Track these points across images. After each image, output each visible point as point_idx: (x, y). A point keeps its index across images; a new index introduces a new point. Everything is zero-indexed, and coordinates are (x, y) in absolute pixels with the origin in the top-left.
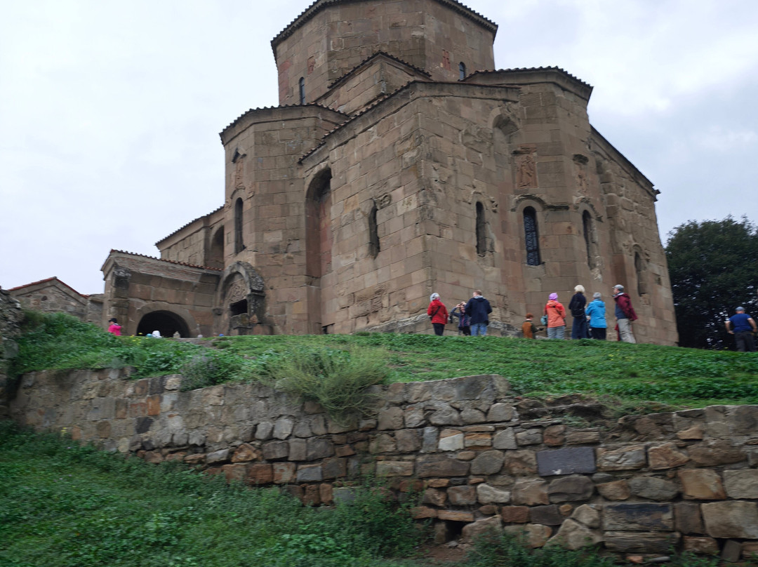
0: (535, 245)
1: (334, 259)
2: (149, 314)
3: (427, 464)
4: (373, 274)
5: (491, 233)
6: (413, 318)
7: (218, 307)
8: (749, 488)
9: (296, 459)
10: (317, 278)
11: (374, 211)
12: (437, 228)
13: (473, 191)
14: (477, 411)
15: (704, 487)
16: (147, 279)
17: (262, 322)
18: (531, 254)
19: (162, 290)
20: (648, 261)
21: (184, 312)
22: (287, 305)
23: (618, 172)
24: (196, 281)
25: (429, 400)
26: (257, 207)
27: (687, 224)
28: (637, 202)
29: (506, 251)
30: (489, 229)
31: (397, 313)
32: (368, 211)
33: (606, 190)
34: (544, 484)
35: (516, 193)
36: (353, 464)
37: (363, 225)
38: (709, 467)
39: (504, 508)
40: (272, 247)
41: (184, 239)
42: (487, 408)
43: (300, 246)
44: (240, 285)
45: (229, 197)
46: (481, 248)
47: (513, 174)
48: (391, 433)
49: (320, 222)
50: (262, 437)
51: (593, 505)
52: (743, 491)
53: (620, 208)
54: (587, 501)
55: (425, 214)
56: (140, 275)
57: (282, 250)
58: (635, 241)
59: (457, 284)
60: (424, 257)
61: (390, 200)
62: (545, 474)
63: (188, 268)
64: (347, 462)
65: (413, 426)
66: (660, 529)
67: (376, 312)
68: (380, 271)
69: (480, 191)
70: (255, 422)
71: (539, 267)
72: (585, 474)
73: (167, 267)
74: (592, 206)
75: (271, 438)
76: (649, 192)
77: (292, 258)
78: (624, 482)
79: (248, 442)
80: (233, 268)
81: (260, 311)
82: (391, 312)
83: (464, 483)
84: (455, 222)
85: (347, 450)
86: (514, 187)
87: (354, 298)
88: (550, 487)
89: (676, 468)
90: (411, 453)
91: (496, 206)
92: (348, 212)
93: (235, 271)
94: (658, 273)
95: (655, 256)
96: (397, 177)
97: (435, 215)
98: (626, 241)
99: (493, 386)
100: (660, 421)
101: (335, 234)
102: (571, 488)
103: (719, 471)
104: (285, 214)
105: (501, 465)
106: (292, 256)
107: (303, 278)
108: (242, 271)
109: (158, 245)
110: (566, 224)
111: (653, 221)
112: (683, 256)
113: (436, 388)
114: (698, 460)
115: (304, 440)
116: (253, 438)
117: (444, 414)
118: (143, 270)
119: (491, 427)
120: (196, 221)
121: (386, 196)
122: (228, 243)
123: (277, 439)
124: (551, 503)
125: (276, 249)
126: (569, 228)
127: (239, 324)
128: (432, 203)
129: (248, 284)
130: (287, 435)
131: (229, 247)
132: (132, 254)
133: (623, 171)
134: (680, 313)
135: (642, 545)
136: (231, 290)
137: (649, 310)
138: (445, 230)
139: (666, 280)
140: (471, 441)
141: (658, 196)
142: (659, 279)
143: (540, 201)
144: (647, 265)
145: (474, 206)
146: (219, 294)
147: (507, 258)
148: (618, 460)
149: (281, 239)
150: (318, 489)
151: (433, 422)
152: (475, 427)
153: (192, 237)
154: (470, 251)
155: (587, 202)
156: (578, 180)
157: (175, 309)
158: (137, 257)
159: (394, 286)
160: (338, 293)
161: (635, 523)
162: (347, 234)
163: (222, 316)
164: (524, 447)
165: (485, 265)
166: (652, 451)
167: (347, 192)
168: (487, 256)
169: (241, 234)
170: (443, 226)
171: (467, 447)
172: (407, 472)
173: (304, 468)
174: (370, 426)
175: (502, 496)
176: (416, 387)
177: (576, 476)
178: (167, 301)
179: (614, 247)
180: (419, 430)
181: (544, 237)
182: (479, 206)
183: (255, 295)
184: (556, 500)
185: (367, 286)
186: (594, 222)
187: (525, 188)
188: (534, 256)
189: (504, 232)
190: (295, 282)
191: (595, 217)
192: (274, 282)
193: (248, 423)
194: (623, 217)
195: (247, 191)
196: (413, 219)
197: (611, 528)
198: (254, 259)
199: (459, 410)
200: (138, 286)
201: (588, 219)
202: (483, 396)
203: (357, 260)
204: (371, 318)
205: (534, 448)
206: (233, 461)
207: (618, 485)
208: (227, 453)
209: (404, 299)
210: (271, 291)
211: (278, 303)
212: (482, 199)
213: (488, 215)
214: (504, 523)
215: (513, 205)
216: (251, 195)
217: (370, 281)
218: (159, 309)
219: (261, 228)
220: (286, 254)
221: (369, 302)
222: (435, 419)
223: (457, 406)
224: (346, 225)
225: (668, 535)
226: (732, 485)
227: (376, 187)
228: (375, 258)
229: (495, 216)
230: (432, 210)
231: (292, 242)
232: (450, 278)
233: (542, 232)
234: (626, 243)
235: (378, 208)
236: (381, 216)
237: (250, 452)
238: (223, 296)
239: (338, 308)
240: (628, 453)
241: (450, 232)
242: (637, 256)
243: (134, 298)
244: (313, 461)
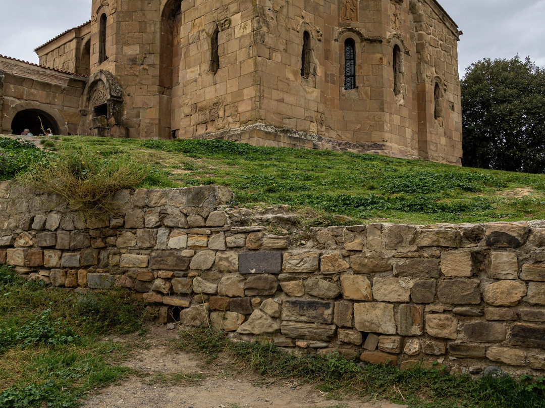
0: (353, 72)
1: (181, 73)
2: (22, 111)
3: (158, 258)
4: (213, 88)
5: (315, 59)
6: (242, 128)
7: (83, 108)
8: (390, 293)
9: (61, 248)
10: (168, 88)
11: (216, 32)
12: (267, 51)
13: (301, 21)
14: (199, 217)
15: (358, 290)
16: (21, 81)
17: (119, 123)
18: (349, 79)
19: (33, 91)
20: (445, 90)
21: (54, 111)
22: (141, 110)
23: (429, 13)
24: (64, 85)
25: (164, 205)
26: (118, 22)
27: (482, 62)
28: (442, 41)
29: (326, 75)
30: (313, 55)
31: (230, 123)
32: (211, 32)
33: (418, 29)
34: (242, 280)
35: (340, 25)
36: (103, 254)
37: (207, 44)
38: (363, 274)
39: (212, 298)
40: (130, 59)
41: (59, 47)
42: (206, 215)
43: (154, 59)
44: (103, 91)
45: (95, 12)
46: (305, 71)
47: (339, 8)
48: (134, 231)
49: (173, 39)
50: (37, 228)
51: (276, 300)
52: (386, 295)
53: (427, 45)
54: (273, 296)
55: (258, 38)
56: (13, 76)
57: (139, 62)
58: (437, 73)
59: (282, 101)
60: (254, 76)
61: (230, 24)
62: (244, 272)
63: (57, 73)
64: (99, 253)
65: (150, 226)
66: (322, 321)
67: (213, 121)
68: (218, 86)
69: (308, 22)
70: (32, 215)
71: (353, 91)
72: (273, 274)
73: (38, 72)
74: (402, 41)
75: (43, 229)
76: (455, 32)
77: (147, 70)
78: (300, 282)
79: (27, 231)
80: (97, 75)
81: (118, 115)
82: (225, 121)
83: (185, 276)
84: (284, 47)
85: (99, 243)
86: (339, 20)
87: (196, 108)
88: (245, 284)
89: (340, 273)
90: (147, 249)
91: (321, 36)
92: (195, 32)
93: (98, 78)
94: (452, 101)
95: (451, 86)
96: (236, 4)
97: (267, 40)
98: (429, 72)
99: (215, 196)
100: (335, 233)
101: (183, 51)
102: (260, 285)
103: (370, 278)
104: (142, 30)
105: (212, 263)
106: (147, 68)
107: (156, 88)
108: (104, 79)
109: (37, 50)
110: (379, 56)
111: (454, 57)
112: (475, 88)
113: (170, 195)
114: (356, 267)
115: (68, 232)
116: (30, 229)
117: (174, 217)
118: (15, 72)
119: (208, 231)
120: (69, 32)
121: (226, 20)
122: (93, 53)
123: (49, 230)
124: (246, 296)
125: (133, 61)
126: (381, 59)
127: (99, 124)
128: (264, 29)
129: (108, 90)
130: (55, 227)
131: (94, 57)
132: (6, 57)
133: (433, 13)
134: (467, 134)
135: (307, 333)
136: (95, 94)
137: (441, 130)
138: (274, 54)
139: (458, 107)
140: (192, 242)
141: (460, 37)
142: (453, 106)
143: (359, 34)
144: (444, 94)
145: (301, 35)
146: (85, 97)
147: (326, 81)
148: (298, 264)
149: (138, 52)
150: (77, 274)
151: (166, 224)
152: (196, 230)
153: (65, 46)
154: (295, 73)
155: (398, 38)
156: (393, 18)
157: (46, 108)
158: (10, 60)
159: (229, 99)
160: (183, 103)
161: (305, 315)
162: (193, 51)
163: (88, 116)
164: (231, 248)
165: (308, 86)
166: (324, 258)
167: (194, 14)
168: (310, 78)
169: (105, 45)
170: (272, 49)
171: (188, 247)
172: (142, 264)
173: (66, 255)
174: (118, 224)
175: (211, 288)
176: (155, 194)
177: (266, 275)
178: (38, 100)
179: (419, 77)
180: (155, 230)
181: (360, 65)
182: (306, 35)
183: (113, 100)
184: (249, 293)
185: (207, 98)
186: (403, 55)
187: (348, 22)
188: (351, 80)
189: (327, 58)
190: (149, 91)
191: (404, 52)
192: (131, 90)
193: (27, 215)
194: (430, 52)
195: (110, 8)
196: (247, 42)
197: (287, 318)
198: (114, 69)
199: (186, 215)
200: (12, 86)
201: (398, 52)
202: (206, 204)
203: (199, 74)
204: (209, 126)
205: (238, 250)
206: (15, 246)
207: (296, 284)
208: (10, 239)
209: (237, 111)
210: (128, 97)
211: (134, 108)
212: (309, 29)
213: (313, 43)
214: (210, 311)
215: (336, 36)
216: (113, 11)
217: (209, 94)
218: (31, 107)
219: (121, 42)
220: (142, 66)
221: (208, 112)
222: (167, 222)
223: (185, 211)
224: (192, 43)
225: (327, 327)
226: (378, 289)
227: (219, 11)
228: (215, 74)
229: (320, 45)
230: (264, 35)
231: (147, 56)
232: (276, 95)
233: (358, 61)
234: (429, 74)
235: (220, 30)
236: (222, 37)
237: (27, 239)
238: (89, 99)
239: (183, 115)
240: (305, 259)
241: (279, 55)
242: (437, 86)
243: (8, 96)
244: (74, 250)
